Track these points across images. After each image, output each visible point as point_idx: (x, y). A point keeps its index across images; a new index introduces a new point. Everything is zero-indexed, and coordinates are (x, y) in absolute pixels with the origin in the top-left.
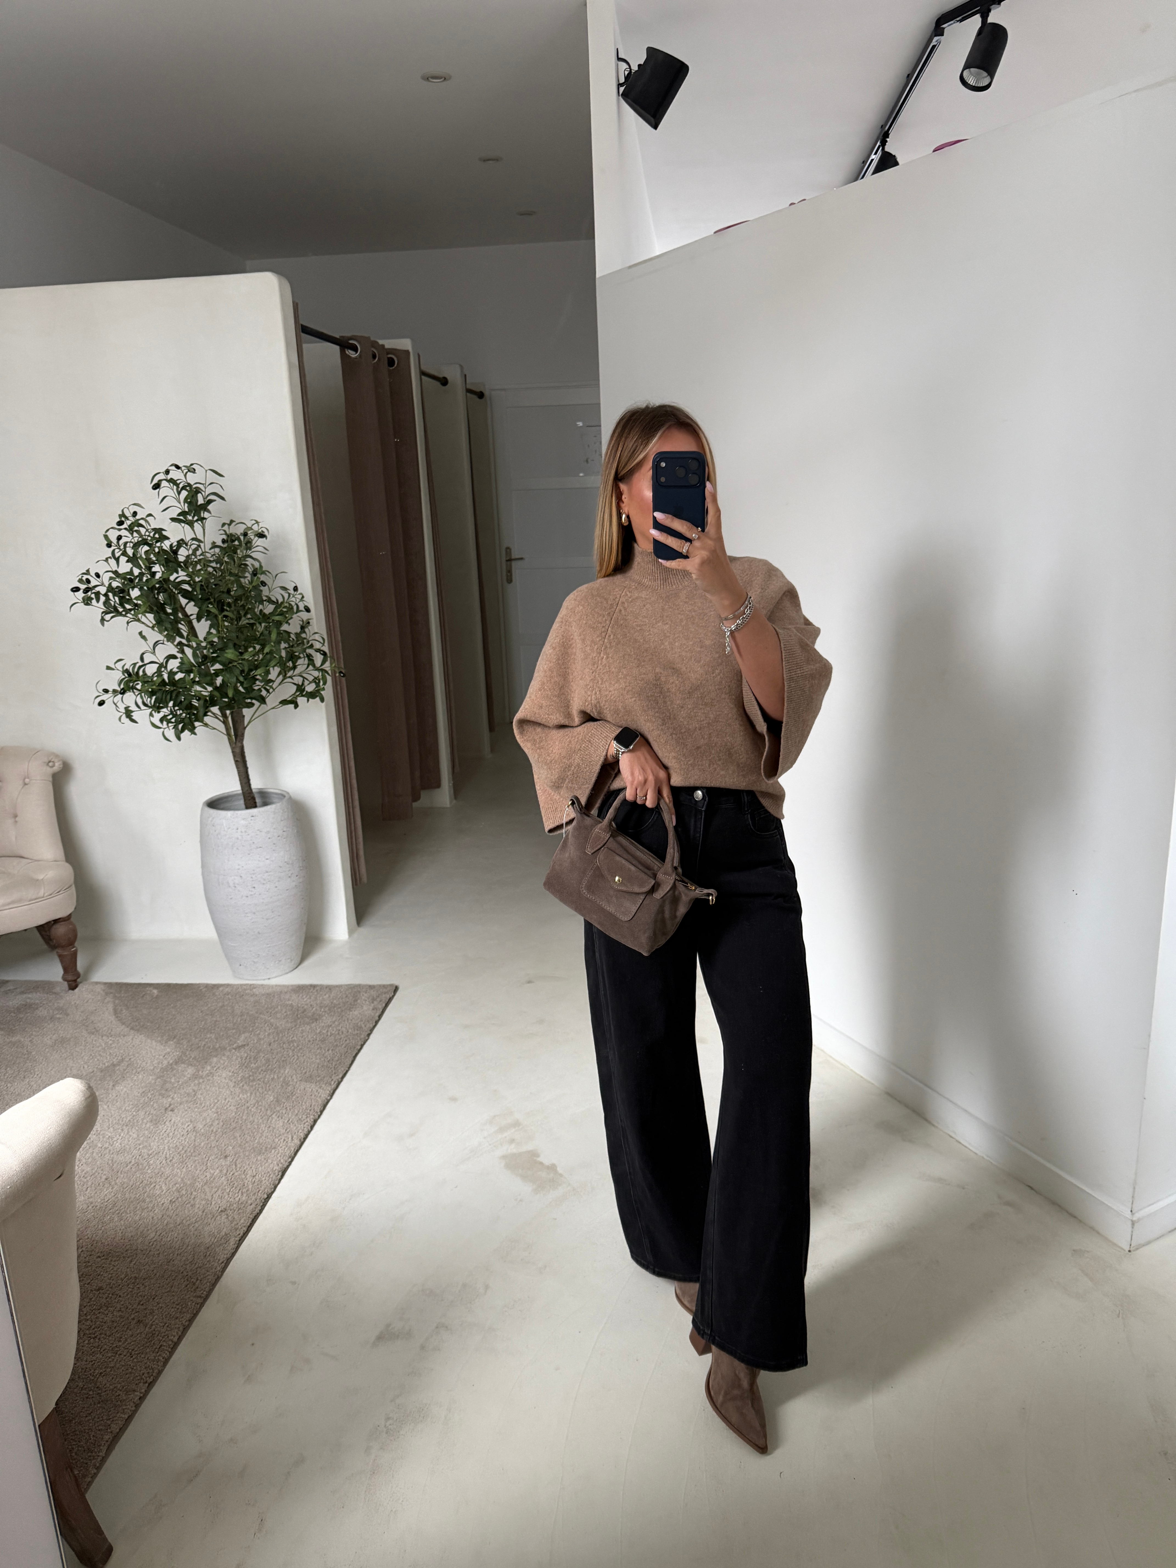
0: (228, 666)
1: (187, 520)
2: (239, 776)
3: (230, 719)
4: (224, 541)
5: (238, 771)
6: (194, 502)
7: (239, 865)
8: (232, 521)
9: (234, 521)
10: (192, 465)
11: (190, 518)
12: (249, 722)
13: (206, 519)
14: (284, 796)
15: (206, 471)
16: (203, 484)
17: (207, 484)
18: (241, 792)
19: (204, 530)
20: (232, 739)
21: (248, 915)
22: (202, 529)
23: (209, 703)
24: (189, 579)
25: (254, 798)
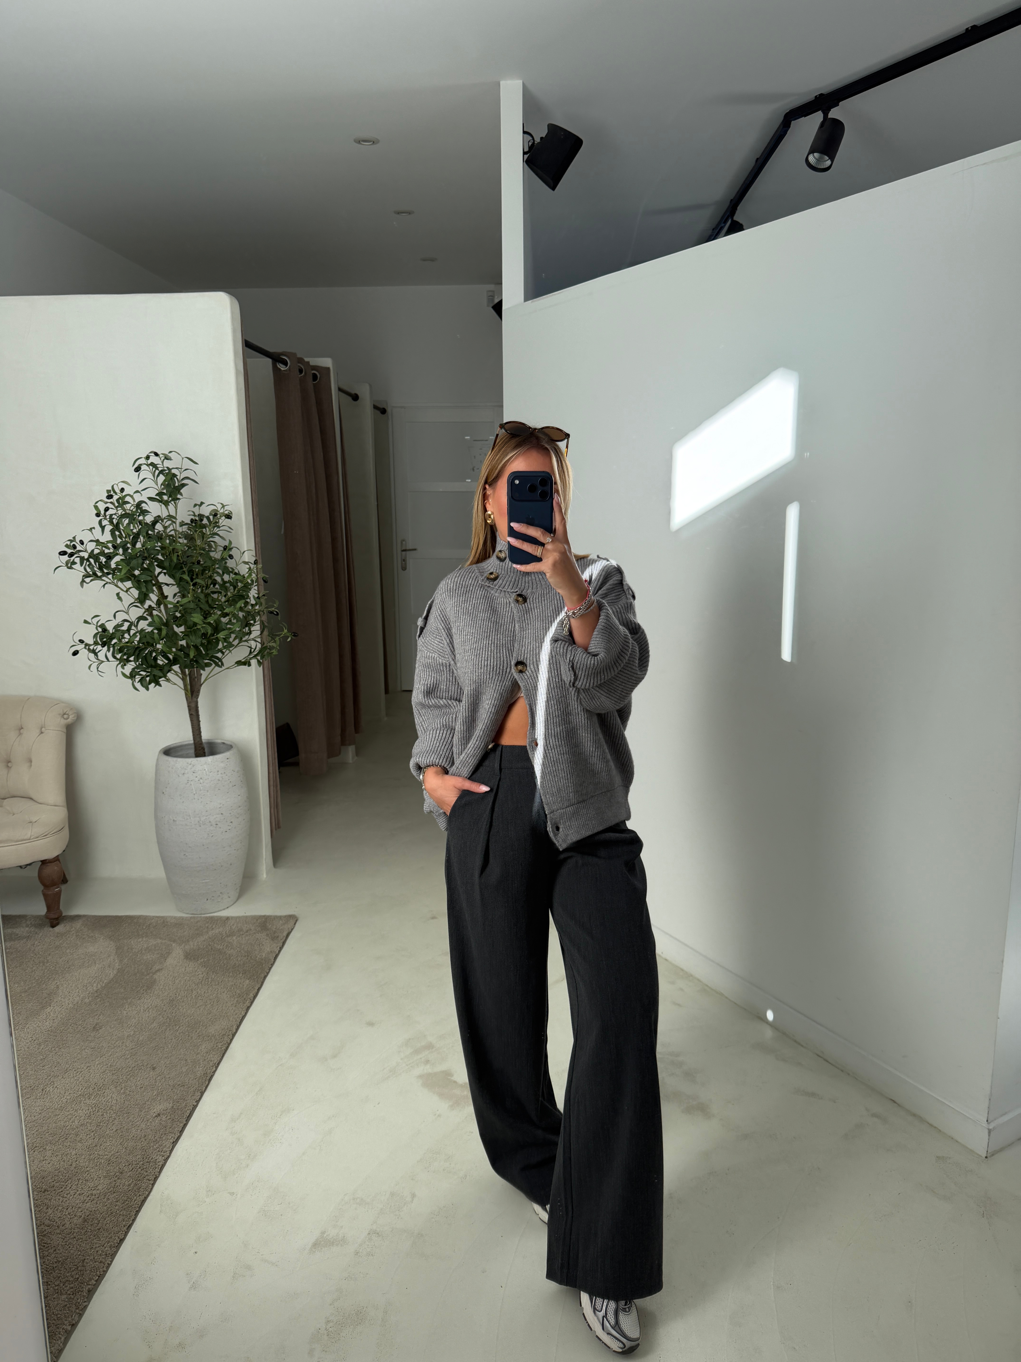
0: (191, 629)
1: (163, 500)
2: (193, 728)
3: (188, 678)
4: (192, 521)
5: (192, 723)
6: (170, 486)
8: (202, 503)
9: (204, 503)
10: (170, 452)
11: (165, 498)
12: (206, 680)
13: (179, 499)
14: (233, 747)
15: (183, 458)
16: (179, 470)
17: (182, 470)
18: (192, 742)
19: (176, 510)
20: (189, 696)
22: (174, 509)
23: (172, 662)
25: (204, 749)
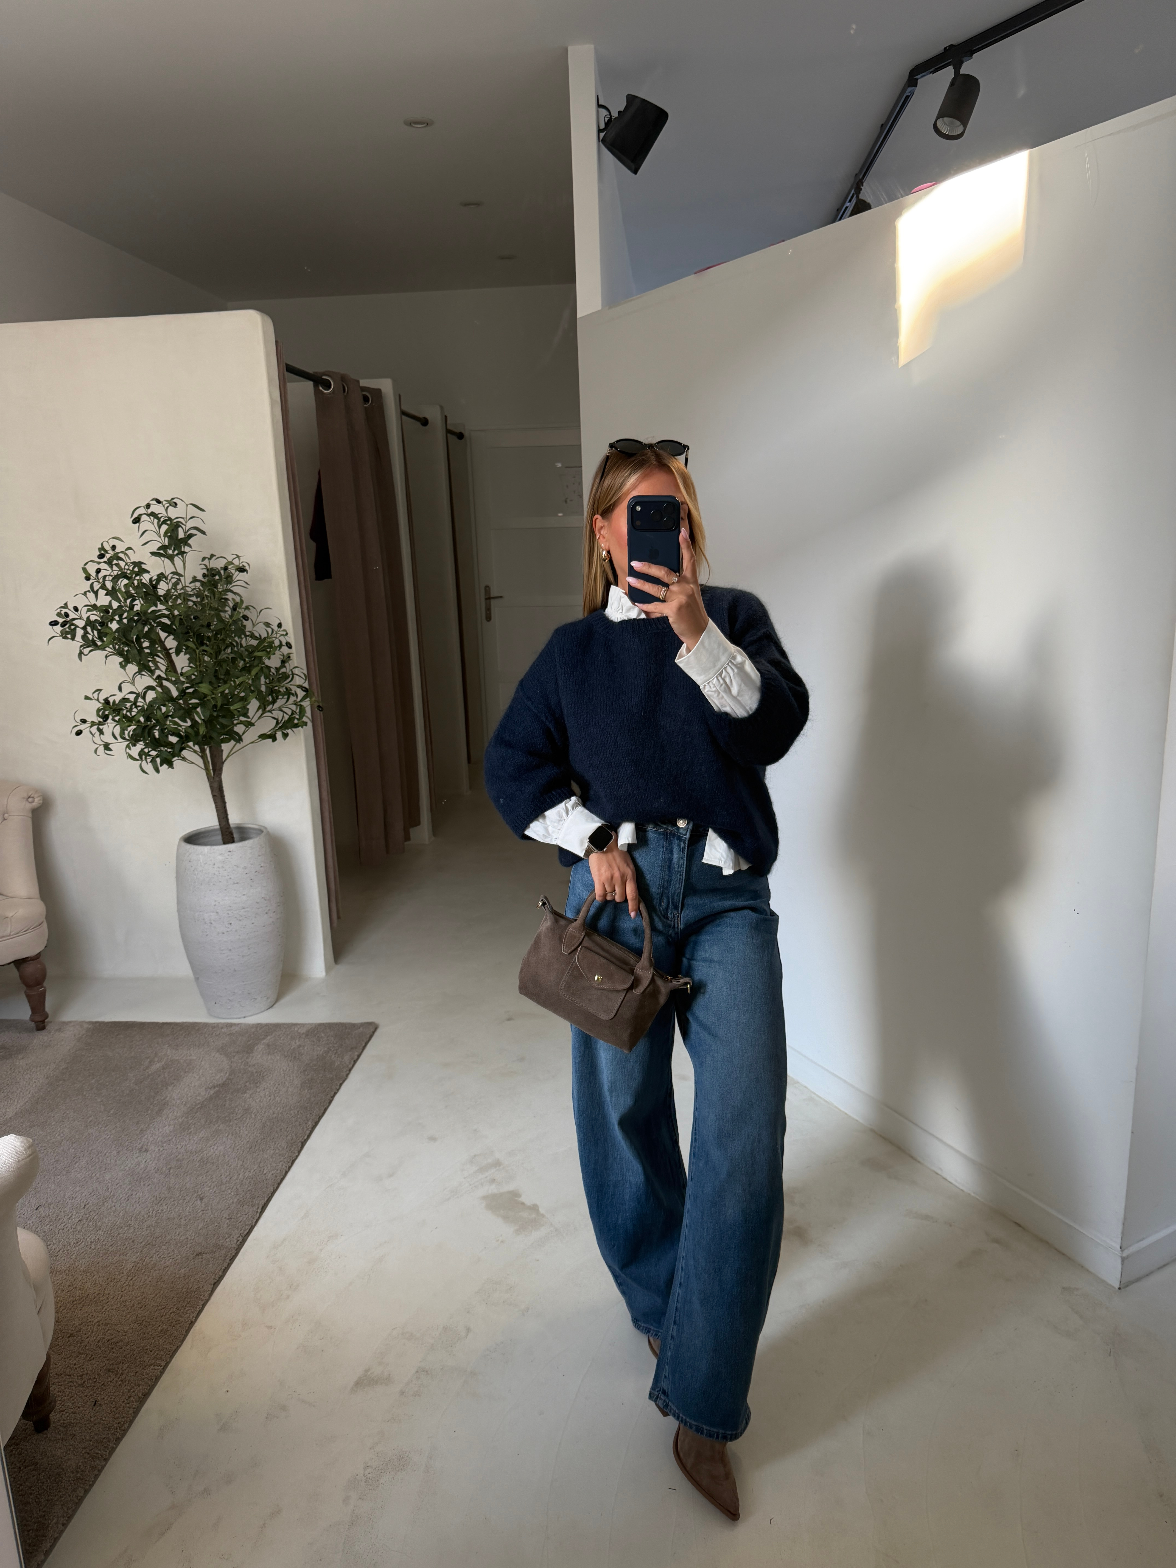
1: (167, 554)
2: (217, 810)
3: (208, 754)
4: (204, 576)
5: (216, 805)
6: (174, 537)
7: (215, 901)
8: (212, 556)
9: (215, 556)
10: (173, 499)
11: (170, 552)
12: (228, 757)
13: (184, 552)
14: (262, 832)
15: (187, 505)
16: (183, 518)
17: (188, 519)
18: (218, 827)
19: (184, 564)
20: (210, 773)
21: (223, 952)
22: (182, 563)
23: (186, 739)
24: (169, 613)
25: (231, 833)
